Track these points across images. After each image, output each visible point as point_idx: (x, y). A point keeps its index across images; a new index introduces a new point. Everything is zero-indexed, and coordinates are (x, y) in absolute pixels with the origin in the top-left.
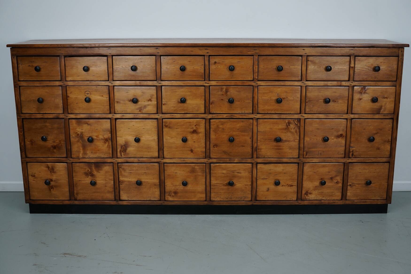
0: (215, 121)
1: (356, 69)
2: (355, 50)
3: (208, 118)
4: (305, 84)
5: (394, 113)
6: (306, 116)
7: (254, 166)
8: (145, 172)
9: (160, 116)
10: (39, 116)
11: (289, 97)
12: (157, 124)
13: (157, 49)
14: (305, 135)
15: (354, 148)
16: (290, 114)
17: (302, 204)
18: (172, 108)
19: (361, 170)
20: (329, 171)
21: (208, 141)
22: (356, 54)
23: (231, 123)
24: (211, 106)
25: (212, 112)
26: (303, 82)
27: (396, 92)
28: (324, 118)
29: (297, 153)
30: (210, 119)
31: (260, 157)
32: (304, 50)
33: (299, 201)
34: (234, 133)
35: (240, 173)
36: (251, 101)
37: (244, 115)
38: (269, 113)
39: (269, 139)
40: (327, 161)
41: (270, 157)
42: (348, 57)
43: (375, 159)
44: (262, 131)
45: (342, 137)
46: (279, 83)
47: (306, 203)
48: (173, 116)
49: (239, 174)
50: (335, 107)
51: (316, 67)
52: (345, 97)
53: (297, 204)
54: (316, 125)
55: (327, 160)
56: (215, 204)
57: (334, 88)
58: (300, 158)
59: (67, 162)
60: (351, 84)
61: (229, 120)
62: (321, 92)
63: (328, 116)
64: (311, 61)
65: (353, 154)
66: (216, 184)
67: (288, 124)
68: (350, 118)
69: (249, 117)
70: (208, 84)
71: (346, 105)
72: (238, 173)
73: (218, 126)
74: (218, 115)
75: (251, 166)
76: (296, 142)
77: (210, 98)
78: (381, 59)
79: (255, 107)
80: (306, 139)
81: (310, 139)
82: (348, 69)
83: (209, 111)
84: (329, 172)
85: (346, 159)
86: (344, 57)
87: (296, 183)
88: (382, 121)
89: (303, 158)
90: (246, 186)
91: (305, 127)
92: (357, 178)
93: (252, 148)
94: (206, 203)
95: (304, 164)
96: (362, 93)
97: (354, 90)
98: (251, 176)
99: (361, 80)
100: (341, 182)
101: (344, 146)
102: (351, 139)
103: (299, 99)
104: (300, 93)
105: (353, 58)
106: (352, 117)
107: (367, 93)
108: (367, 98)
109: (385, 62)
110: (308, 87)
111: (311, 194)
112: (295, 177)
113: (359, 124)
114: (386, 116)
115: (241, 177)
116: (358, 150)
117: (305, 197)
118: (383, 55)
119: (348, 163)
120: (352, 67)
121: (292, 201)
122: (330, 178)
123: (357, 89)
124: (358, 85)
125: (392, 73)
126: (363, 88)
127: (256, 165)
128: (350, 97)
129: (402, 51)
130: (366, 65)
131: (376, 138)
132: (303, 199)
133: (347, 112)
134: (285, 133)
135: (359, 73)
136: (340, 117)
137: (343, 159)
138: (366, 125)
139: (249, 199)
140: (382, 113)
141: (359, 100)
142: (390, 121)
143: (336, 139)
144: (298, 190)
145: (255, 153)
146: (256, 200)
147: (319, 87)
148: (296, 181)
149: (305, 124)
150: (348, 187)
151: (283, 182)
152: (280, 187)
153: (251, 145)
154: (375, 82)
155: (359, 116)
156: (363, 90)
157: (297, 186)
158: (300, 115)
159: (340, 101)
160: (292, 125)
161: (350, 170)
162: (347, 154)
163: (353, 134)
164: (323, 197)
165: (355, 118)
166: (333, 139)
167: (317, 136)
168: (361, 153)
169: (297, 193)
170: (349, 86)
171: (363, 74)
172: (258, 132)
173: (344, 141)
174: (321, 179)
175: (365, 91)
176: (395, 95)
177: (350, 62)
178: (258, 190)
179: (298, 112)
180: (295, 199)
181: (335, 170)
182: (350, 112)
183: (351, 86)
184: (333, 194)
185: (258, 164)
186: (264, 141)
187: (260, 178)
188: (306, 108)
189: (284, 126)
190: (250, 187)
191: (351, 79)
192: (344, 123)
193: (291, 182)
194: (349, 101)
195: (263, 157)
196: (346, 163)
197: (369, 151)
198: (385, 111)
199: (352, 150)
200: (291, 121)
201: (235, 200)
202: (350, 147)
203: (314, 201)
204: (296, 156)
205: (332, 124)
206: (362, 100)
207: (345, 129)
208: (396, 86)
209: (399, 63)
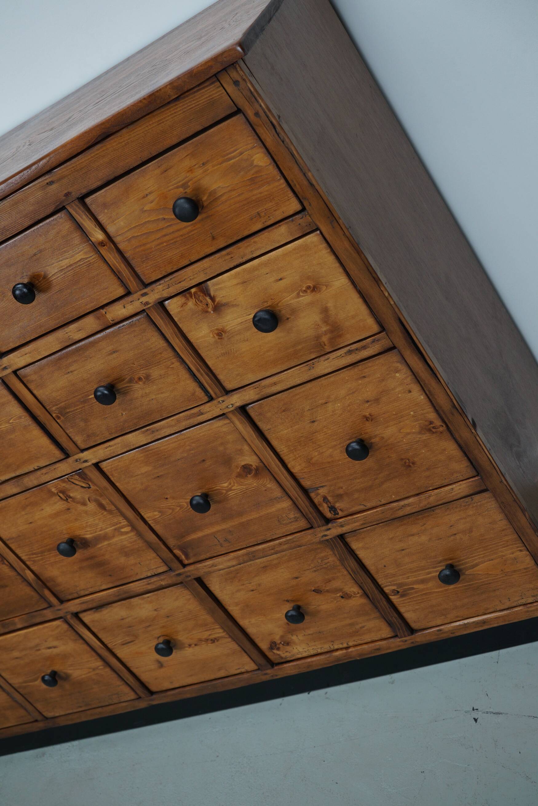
1: (117, 239)
2: (59, 180)
4: (5, 368)
5: (383, 328)
6: (91, 456)
7: (73, 622)
14: (137, 506)
15: (322, 491)
16: (40, 468)
17: (282, 676)
19: (400, 541)
20: (295, 576)
22: (76, 190)
27: (333, 251)
28: (150, 441)
29: (155, 558)
31: (70, 597)
33: (269, 671)
35: (55, 647)
39: (49, 550)
41: (91, 590)
42: (59, 215)
43: (422, 496)
45: (254, 472)
47: (288, 670)
49: (56, 651)
50: (154, 397)
52: (161, 354)
53: (266, 678)
54: (145, 469)
55: (259, 550)
56: (62, 722)
57: (100, 340)
58: (174, 571)
60: (144, 299)
62: (72, 368)
63: (157, 431)
65: (332, 509)
66: (23, 683)
67: (61, 495)
68: (232, 409)
71: (184, 374)
72: (49, 648)
75: (65, 626)
76: (127, 533)
78: (181, 159)
80: (148, 515)
81: (160, 512)
82: (92, 257)
84: (297, 578)
85: (318, 529)
86: (48, 221)
87: (221, 631)
88: (356, 370)
89: (184, 566)
90: (97, 671)
91: (117, 484)
92: (402, 568)
93: (30, 584)
94: (40, 726)
95: (200, 581)
96: (207, 312)
97: (171, 313)
98: (85, 646)
99: (170, 271)
100: (358, 593)
101: (282, 497)
102: (289, 466)
103: (26, 420)
104: (14, 402)
105: (79, 208)
106: (238, 404)
107: (226, 305)
108: (240, 320)
109: (208, 161)
110: (21, 373)
111: (288, 644)
112: (205, 617)
113: (283, 413)
114: (356, 352)
115: (64, 657)
116: (341, 491)
117: (279, 655)
118: (175, 141)
119: (334, 538)
120: (102, 244)
121: (248, 675)
122: (313, 592)
123: (182, 306)
124: (173, 290)
125: (266, 188)
126: (199, 293)
127: (75, 619)
128: (177, 343)
129: (236, 83)
130: (145, 209)
131: (377, 432)
132: (276, 662)
133: (207, 395)
134: (76, 520)
135: (142, 248)
136: (195, 419)
137: (310, 531)
138: (308, 408)
139: (132, 696)
140: (336, 348)
141: (217, 337)
142: (392, 358)
143: (241, 485)
144: (239, 646)
145: (47, 593)
146: (152, 693)
147: (53, 357)
148: (217, 627)
149: (110, 477)
150: (393, 598)
151: (182, 637)
152: (187, 650)
153: (18, 577)
154: (224, 252)
155: (257, 389)
156: (204, 301)
157: (230, 637)
158: (70, 460)
159: (155, 372)
160: (77, 494)
161: (361, 554)
162: (315, 514)
163: (285, 451)
164: (332, 643)
165: (248, 402)
166: (230, 490)
167: (173, 498)
168: (356, 496)
169: (243, 652)
170: (143, 311)
171: (158, 245)
172: (8, 542)
173: (268, 481)
174: (288, 601)
175: (213, 299)
176: (337, 265)
177: (79, 227)
178: (135, 670)
179: (58, 454)
180: (251, 666)
181: (310, 567)
182: (217, 390)
183: (149, 306)
184: (358, 627)
185: (76, 615)
186: (42, 559)
187: (115, 645)
188: (70, 435)
189: (55, 503)
190: (108, 670)
191: (133, 284)
192: (225, 429)
193: (206, 632)
194: (183, 356)
195: (75, 595)
196: (327, 540)
197: (382, 483)
198: (340, 336)
199: (319, 497)
200: (64, 485)
201: (100, 705)
202: (305, 491)
203: (312, 662)
204: (159, 567)
205: (188, 448)
206: (224, 335)
207: (246, 448)
208: (317, 229)
209: (262, 138)
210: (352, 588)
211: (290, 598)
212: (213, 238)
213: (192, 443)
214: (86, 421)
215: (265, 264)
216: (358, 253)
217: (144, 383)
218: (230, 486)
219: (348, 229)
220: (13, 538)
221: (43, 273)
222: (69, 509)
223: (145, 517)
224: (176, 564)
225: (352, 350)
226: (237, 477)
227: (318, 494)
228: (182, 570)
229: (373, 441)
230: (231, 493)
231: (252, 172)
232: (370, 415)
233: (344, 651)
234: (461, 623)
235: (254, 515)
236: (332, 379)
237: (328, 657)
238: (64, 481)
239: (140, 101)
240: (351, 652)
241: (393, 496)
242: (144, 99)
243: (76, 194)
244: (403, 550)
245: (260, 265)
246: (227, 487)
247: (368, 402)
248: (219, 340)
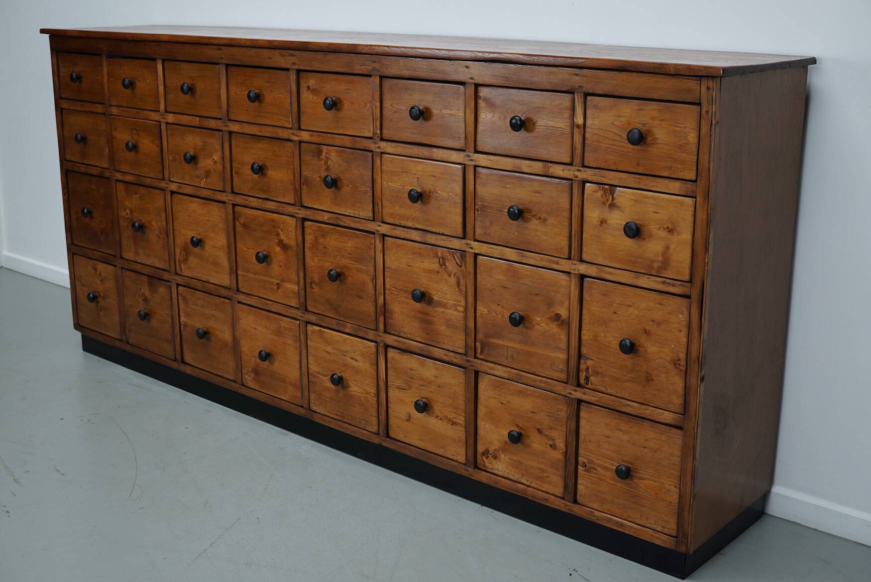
0: (312, 225)
1: (587, 130)
2: (583, 76)
4: (472, 160)
5: (690, 281)
6: (477, 247)
7: (382, 350)
8: (213, 313)
9: (229, 198)
10: (83, 169)
11: (439, 190)
12: (226, 214)
13: (220, 49)
14: (478, 297)
15: (590, 363)
16: (444, 235)
17: (475, 479)
19: (610, 429)
20: (534, 410)
21: (301, 270)
22: (588, 88)
23: (337, 237)
24: (303, 189)
25: (306, 205)
26: (469, 154)
27: (695, 215)
28: (517, 260)
29: (463, 340)
30: (303, 219)
31: (393, 333)
32: (467, 67)
33: (470, 469)
34: (344, 262)
35: (356, 360)
36: (369, 189)
37: (359, 222)
38: (403, 225)
39: (406, 292)
40: (525, 381)
41: (409, 336)
42: (568, 95)
43: (643, 406)
44: (393, 267)
45: (560, 322)
46: (420, 150)
47: (483, 477)
48: (247, 200)
49: (355, 363)
50: (539, 235)
51: (497, 115)
52: (562, 211)
53: (465, 473)
54: (501, 277)
55: (526, 377)
56: (317, 419)
57: (536, 180)
58: (467, 357)
59: (115, 264)
60: (577, 173)
61: (334, 229)
62: (508, 186)
63: (526, 257)
64: (486, 100)
65: (587, 379)
66: (317, 373)
67: (441, 260)
68: (576, 272)
69: (367, 227)
70: (297, 136)
71: (566, 232)
72: (352, 359)
73: (316, 239)
74: (315, 213)
75: (374, 350)
76: (459, 311)
77: (302, 170)
78: (652, 109)
79: (378, 205)
80: (481, 308)
81: (488, 311)
82: (568, 130)
83: (300, 199)
84: (534, 413)
85: (569, 387)
86: (560, 94)
87: (463, 419)
88: (660, 297)
89: (475, 357)
90: (368, 396)
91: (478, 276)
92: (600, 450)
93: (376, 306)
94: (302, 412)
95: (477, 373)
96: (605, 204)
97: (585, 192)
98: (375, 373)
99: (602, 166)
100: (562, 450)
101: (564, 350)
102: (583, 332)
103: (459, 199)
104: (461, 183)
105: (581, 98)
106: (581, 272)
107: (618, 207)
108: (618, 222)
109: (665, 120)
110: (479, 169)
111: (495, 457)
112: (461, 402)
113: (603, 296)
114: (668, 285)
115: (357, 371)
116: (600, 370)
117: (485, 462)
118: (656, 97)
119: (575, 399)
120: (578, 126)
121: (456, 463)
122: (536, 430)
123: (594, 192)
124: (595, 179)
125: (685, 155)
126: (608, 190)
127: (384, 348)
128: (576, 211)
129: (708, 88)
130: (615, 123)
131: (645, 345)
132: (480, 467)
133: (569, 254)
134: (437, 282)
135: (597, 144)
136: (552, 265)
137: (564, 385)
138: (618, 302)
139: (375, 429)
140: (659, 275)
141: (599, 223)
142: (683, 302)
143: (547, 326)
144: (466, 438)
145: (382, 319)
146: (388, 436)
147: (503, 172)
148: (463, 415)
149: (478, 268)
150: (581, 469)
151: (437, 408)
152: (433, 419)
153: (374, 297)
154: (638, 176)
155: (599, 270)
156: (608, 197)
157: (466, 427)
158: (464, 241)
159: (551, 220)
160: (451, 266)
161: (583, 423)
162: (574, 375)
163: (587, 321)
164: (522, 476)
165: (589, 275)
166: (539, 324)
167: (503, 307)
168: (607, 379)
169: (465, 445)
170: (572, 180)
171: (607, 148)
172: (386, 269)
173: (563, 334)
174: (517, 426)
175: (613, 199)
176: (692, 225)
177: (573, 109)
178: (390, 412)
179: (460, 233)
180: (462, 459)
181: (547, 411)
182: (576, 255)
183: (576, 179)
184: (545, 475)
185: (387, 347)
186: (397, 295)
187: (393, 385)
188: (476, 226)
189: (433, 263)
190: (375, 399)
191: (577, 160)
192: (563, 283)
193: (453, 414)
194: (573, 222)
195: (397, 333)
196: (570, 398)
197: (627, 381)
198: (665, 269)
199: (585, 365)
200: (448, 255)
201: (350, 422)
202: (580, 355)
203: (501, 481)
204: (460, 348)
205: (535, 280)
206: (604, 225)
207: (567, 303)
208: (695, 197)
209: (701, 126)
210: (561, 444)
211: (520, 425)
212: (638, 164)
213: (540, 279)
214: (492, 223)
215: (654, 198)
216: (707, 226)
217: (540, 223)
218: (540, 322)
219: (711, 209)
220: (391, 269)
221: (535, 121)
222: (438, 272)
223: (478, 308)
224: (471, 353)
225: (666, 282)
226: (548, 318)
227: (585, 363)
228: (472, 359)
229: (640, 349)
230: (537, 327)
231: (683, 141)
232: (649, 330)
233: (525, 487)
234: (608, 516)
235: (540, 351)
236: (643, 293)
237: (513, 484)
238: (449, 253)
239: (654, 63)
240: (530, 490)
241: (627, 395)
242: (657, 64)
243: (585, 90)
244: (608, 437)
245: (651, 197)
246: (539, 321)
247: (653, 321)
248: (599, 226)
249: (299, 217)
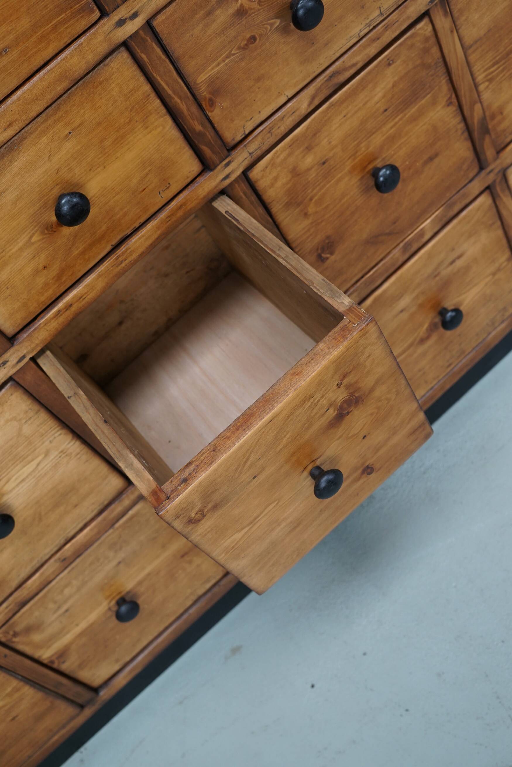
0: (272, 159)
3: (233, 177)
7: (499, 188)
8: (115, 563)
12: (25, 397)
18: (40, 281)
23: (344, 113)
24: (215, 114)
25: (239, 138)
30: (245, 173)
34: (377, 140)
35: (459, 257)
37: (386, 28)
44: (482, 33)
48: (71, 305)
49: (459, 263)
61: (332, 105)
69: (408, 18)
70: (135, 15)
72: (453, 262)
73: (295, 173)
74: (271, 128)
75: (489, 202)
77: (190, 80)
83: (219, 142)
93: (471, 136)
249: (236, 180)
